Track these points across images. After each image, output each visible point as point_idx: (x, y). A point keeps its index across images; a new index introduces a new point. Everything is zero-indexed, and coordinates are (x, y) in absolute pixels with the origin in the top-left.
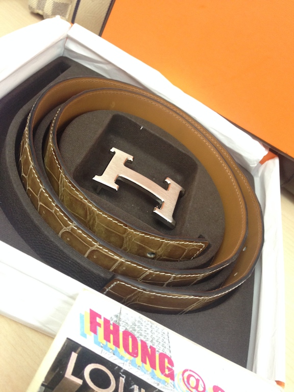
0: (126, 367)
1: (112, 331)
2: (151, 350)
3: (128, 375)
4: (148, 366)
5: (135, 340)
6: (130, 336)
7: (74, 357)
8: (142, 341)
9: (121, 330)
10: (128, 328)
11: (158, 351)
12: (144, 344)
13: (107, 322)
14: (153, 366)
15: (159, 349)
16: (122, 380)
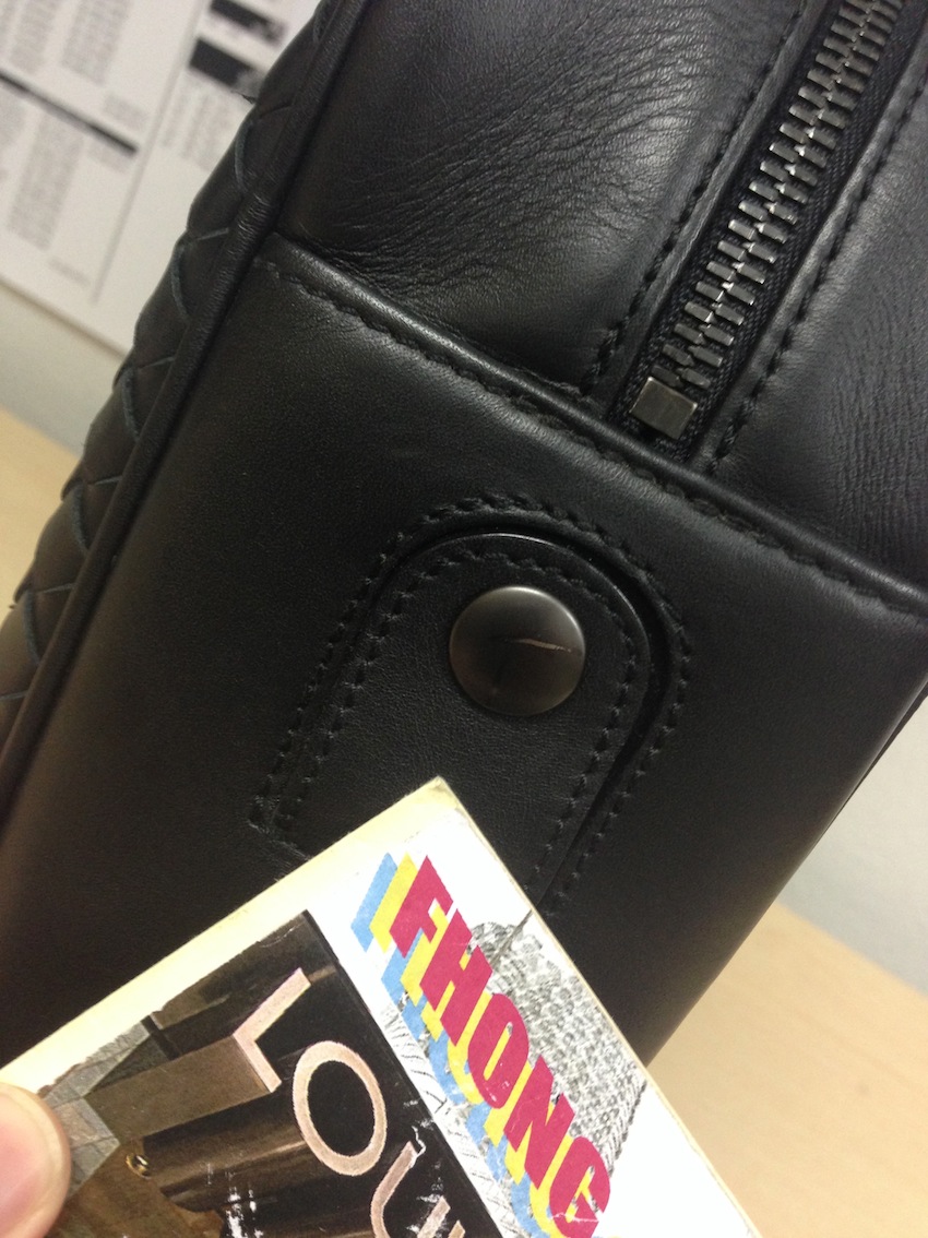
0: (446, 1121)
1: (459, 973)
2: (556, 1111)
3: (438, 1153)
4: (517, 1159)
6: (510, 1024)
7: (296, 985)
8: (541, 1063)
10: (518, 993)
11: (577, 1127)
12: (543, 1076)
13: (458, 930)
14: (535, 1169)
15: (586, 1123)
16: (410, 1156)
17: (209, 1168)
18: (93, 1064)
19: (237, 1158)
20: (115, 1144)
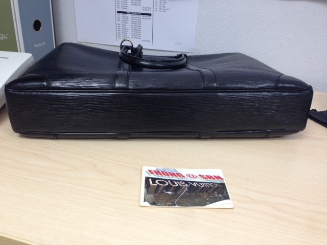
0: (168, 178)
1: (157, 172)
3: (170, 180)
4: (174, 177)
5: (166, 173)
6: (164, 172)
7: (150, 180)
9: (161, 172)
12: (170, 173)
13: (155, 171)
14: (176, 176)
15: (175, 173)
16: (169, 181)
17: (160, 191)
18: (145, 193)
19: (161, 189)
20: (153, 195)
